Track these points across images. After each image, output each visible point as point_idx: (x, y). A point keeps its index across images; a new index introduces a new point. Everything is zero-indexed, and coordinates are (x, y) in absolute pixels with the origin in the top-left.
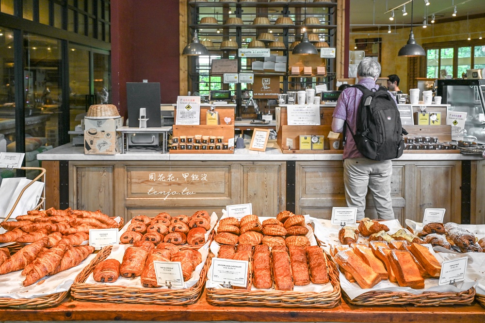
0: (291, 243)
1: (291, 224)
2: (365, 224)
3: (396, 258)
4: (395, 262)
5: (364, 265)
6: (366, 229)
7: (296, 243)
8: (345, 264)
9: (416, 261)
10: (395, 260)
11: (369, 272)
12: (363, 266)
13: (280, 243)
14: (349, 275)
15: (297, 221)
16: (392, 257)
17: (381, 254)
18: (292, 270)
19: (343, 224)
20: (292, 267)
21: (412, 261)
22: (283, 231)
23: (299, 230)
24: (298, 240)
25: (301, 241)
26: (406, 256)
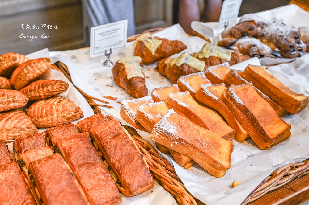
0: (45, 119)
1: (27, 79)
2: (147, 45)
3: (239, 100)
4: (240, 109)
5: (203, 131)
6: (150, 53)
7: (55, 116)
8: (176, 143)
9: (265, 96)
10: (239, 106)
11: (215, 143)
12: (201, 134)
13: (24, 126)
14: (185, 159)
15: (38, 71)
16: (233, 100)
17: (210, 98)
18: (82, 186)
19: (108, 52)
20: (79, 182)
21: (260, 98)
22: (20, 98)
23: (50, 88)
24: (57, 111)
25: (63, 112)
26: (249, 92)
